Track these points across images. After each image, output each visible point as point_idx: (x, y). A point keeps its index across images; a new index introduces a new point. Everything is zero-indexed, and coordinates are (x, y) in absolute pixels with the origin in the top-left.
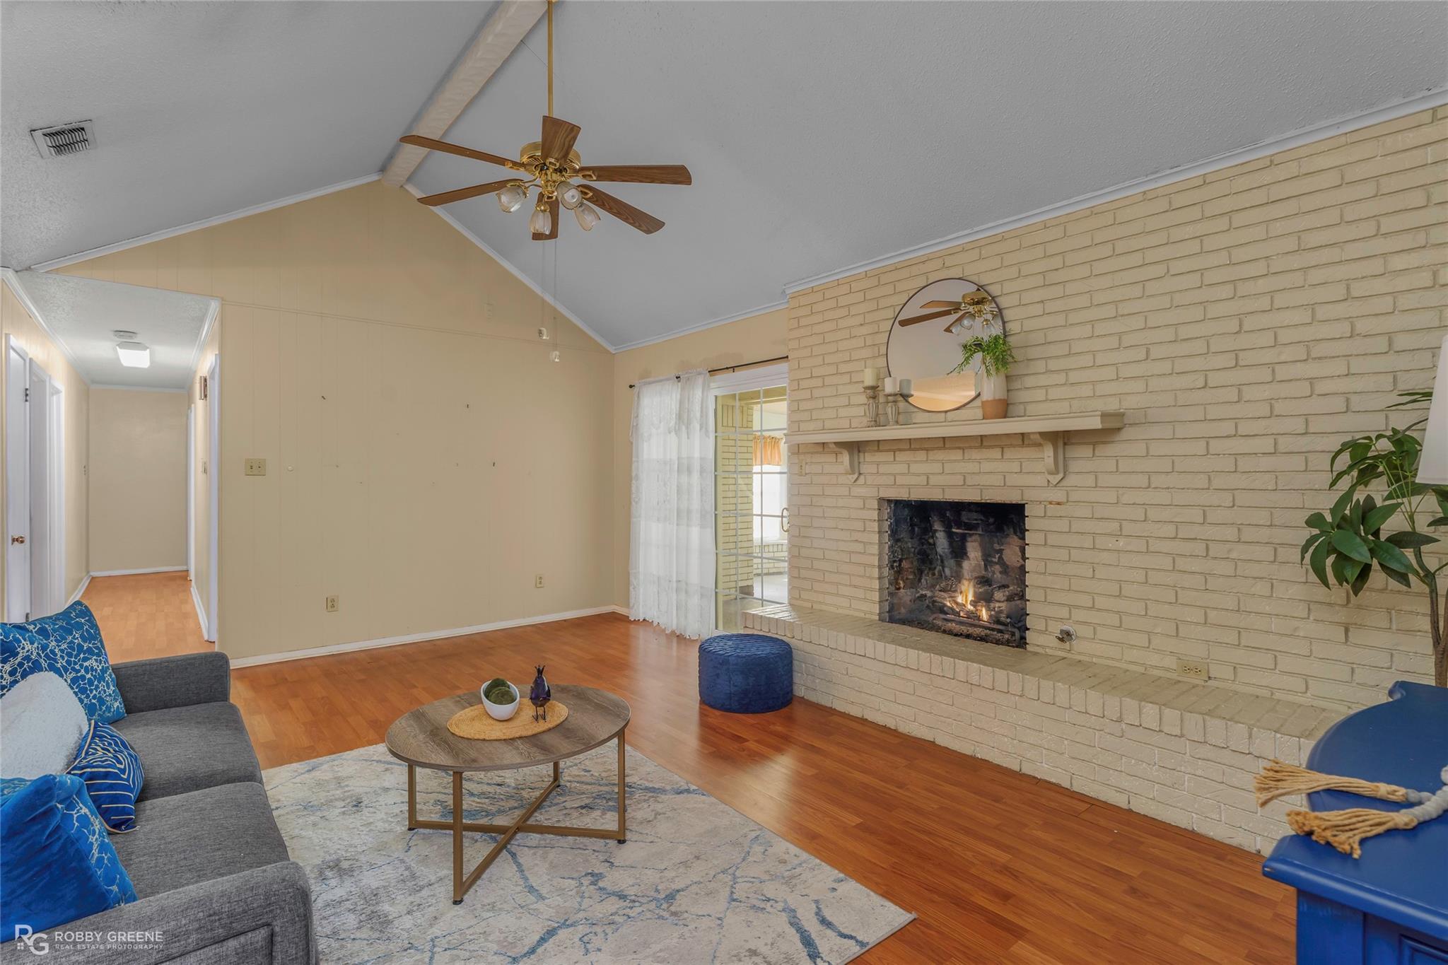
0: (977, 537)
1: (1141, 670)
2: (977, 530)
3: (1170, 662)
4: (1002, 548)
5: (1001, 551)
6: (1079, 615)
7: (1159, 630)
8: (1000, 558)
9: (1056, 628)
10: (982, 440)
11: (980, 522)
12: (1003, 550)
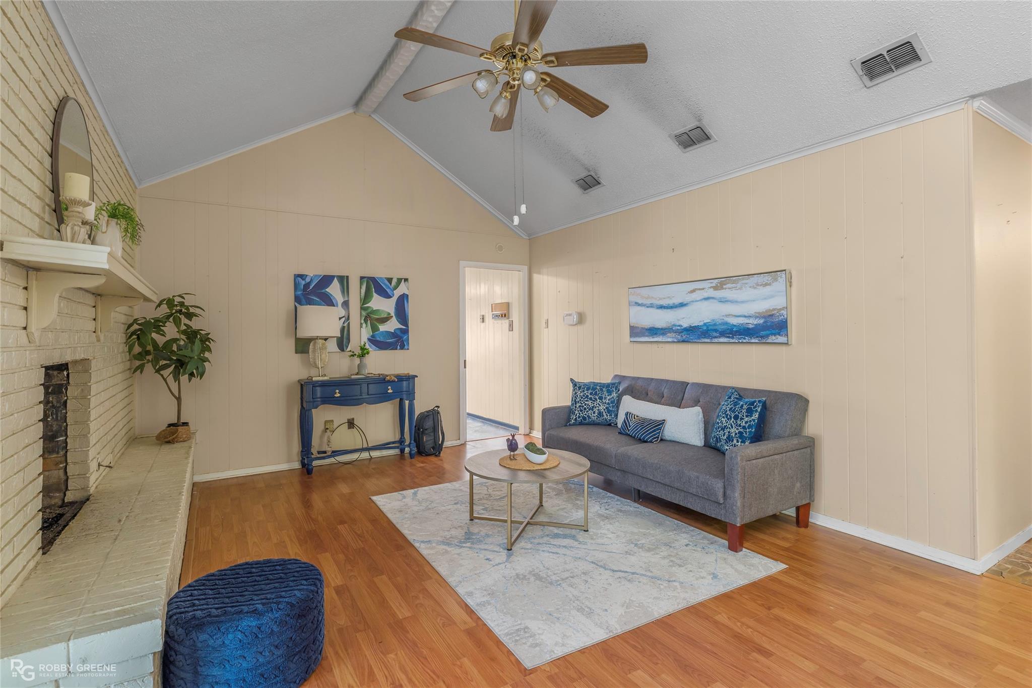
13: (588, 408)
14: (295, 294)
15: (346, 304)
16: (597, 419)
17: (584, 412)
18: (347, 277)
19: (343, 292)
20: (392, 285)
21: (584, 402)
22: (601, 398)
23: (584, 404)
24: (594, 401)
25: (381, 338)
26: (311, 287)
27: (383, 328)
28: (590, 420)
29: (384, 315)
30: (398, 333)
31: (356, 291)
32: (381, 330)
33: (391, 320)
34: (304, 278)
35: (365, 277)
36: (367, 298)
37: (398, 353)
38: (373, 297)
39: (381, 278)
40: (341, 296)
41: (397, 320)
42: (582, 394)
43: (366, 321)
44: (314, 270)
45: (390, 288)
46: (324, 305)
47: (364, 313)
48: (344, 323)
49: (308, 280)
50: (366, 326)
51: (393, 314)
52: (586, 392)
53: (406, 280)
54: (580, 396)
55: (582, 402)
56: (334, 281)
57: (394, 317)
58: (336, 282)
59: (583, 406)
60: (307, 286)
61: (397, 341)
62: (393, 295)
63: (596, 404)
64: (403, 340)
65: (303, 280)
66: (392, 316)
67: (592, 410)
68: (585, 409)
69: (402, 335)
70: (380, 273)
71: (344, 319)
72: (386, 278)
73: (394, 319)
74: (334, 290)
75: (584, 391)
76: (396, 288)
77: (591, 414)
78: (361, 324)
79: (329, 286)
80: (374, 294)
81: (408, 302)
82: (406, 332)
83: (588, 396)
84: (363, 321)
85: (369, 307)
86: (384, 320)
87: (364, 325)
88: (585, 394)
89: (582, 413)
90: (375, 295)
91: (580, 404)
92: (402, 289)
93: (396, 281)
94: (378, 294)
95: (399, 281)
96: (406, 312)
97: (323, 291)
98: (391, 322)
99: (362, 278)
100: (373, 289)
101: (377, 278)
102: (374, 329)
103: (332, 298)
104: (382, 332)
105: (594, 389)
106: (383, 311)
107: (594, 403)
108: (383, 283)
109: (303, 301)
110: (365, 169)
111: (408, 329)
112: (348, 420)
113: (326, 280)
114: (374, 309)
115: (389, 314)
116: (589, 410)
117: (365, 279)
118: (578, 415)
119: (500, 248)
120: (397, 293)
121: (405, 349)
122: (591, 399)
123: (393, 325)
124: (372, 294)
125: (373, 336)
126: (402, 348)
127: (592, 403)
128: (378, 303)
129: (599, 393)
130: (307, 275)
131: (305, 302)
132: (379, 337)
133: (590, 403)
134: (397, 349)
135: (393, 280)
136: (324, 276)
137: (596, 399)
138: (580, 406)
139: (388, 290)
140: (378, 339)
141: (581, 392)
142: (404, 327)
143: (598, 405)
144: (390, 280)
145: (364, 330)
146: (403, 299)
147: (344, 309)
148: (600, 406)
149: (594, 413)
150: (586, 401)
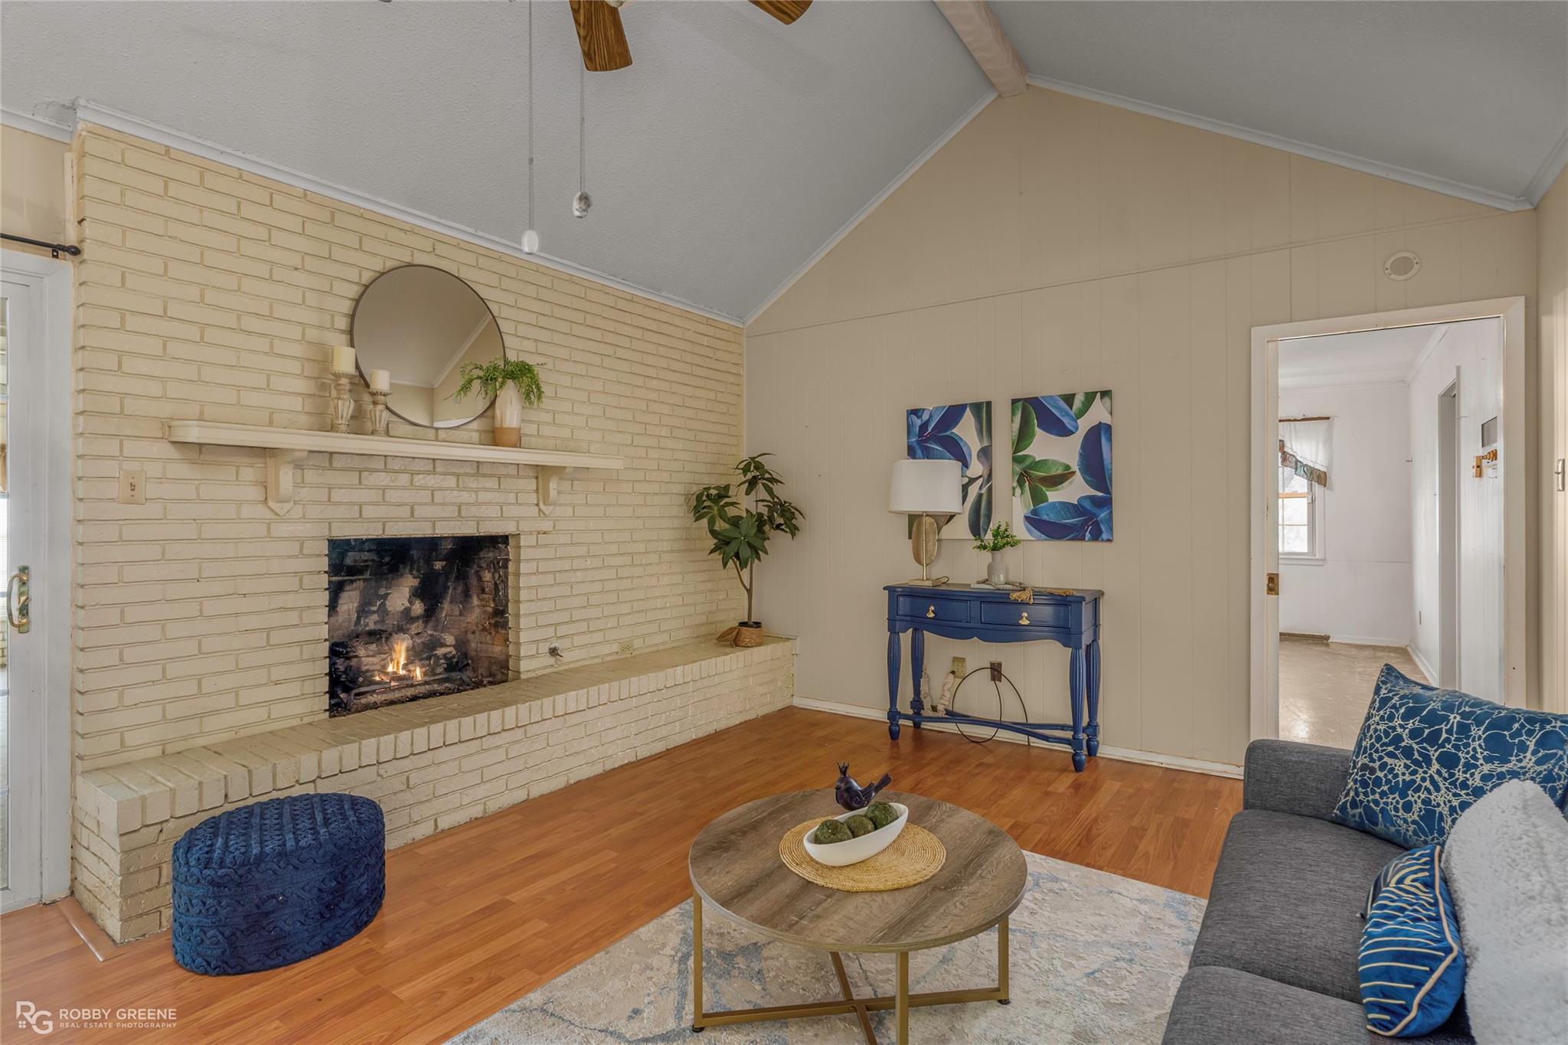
0: (361, 584)
1: (599, 660)
2: (363, 574)
3: (615, 647)
4: (389, 592)
5: (385, 596)
6: (563, 630)
7: (609, 626)
8: (383, 605)
9: (544, 648)
10: (478, 467)
11: (370, 563)
12: (390, 593)
13: (1388, 782)
14: (908, 442)
15: (986, 453)
16: (1415, 832)
17: (1373, 792)
18: (989, 404)
19: (980, 432)
20: (1074, 407)
21: (1380, 758)
22: (1449, 761)
23: (1378, 764)
24: (1417, 763)
25: (1051, 515)
26: (930, 429)
27: (1054, 496)
28: (1393, 829)
29: (1059, 471)
30: (1088, 505)
31: (1005, 426)
32: (1050, 501)
33: (1071, 479)
34: (920, 414)
35: (1019, 400)
36: (1023, 437)
37: (1087, 549)
38: (1034, 435)
39: (1050, 397)
40: (976, 437)
41: (1084, 478)
42: (1382, 727)
43: (1021, 484)
44: (933, 402)
45: (1068, 415)
46: (950, 459)
47: (1018, 469)
48: (980, 488)
49: (925, 417)
50: (1022, 493)
51: (1075, 467)
52: (1398, 722)
53: (1105, 394)
54: (1376, 730)
55: (1375, 756)
56: (966, 414)
57: (1078, 473)
58: (968, 417)
59: (1373, 771)
60: (924, 426)
61: (1085, 523)
62: (1077, 429)
63: (1423, 780)
64: (1097, 521)
65: (918, 418)
66: (1074, 472)
67: (1403, 795)
68: (1377, 782)
69: (1094, 510)
70: (1048, 387)
71: (981, 479)
72: (1060, 396)
73: (1078, 476)
74: (966, 430)
75: (1391, 718)
76: (1082, 413)
77: (1396, 810)
78: (1014, 489)
79: (959, 422)
80: (1037, 429)
81: (1110, 439)
82: (1106, 503)
83: (1398, 739)
84: (1015, 484)
85: (1026, 457)
86: (1056, 481)
87: (1018, 491)
88: (1394, 729)
89: (1366, 794)
90: (1039, 432)
91: (1366, 761)
92: (1098, 413)
93: (1083, 399)
94: (1044, 430)
95: (1090, 398)
96: (1106, 462)
97: (948, 433)
98: (1071, 482)
99: (1014, 402)
100: (1036, 421)
101: (1042, 397)
102: (1038, 497)
103: (962, 444)
104: (1054, 504)
105: (1433, 719)
106: (1055, 462)
107: (1414, 772)
108: (1055, 407)
109: (919, 452)
110: (1021, 193)
111: (1111, 498)
112: (991, 664)
113: (953, 414)
114: (1037, 460)
115: (1067, 467)
116: (1392, 790)
117: (1020, 404)
118: (1352, 793)
119: (1403, 266)
120: (1085, 424)
121: (1103, 540)
122: (1408, 752)
123: (1076, 490)
124: (1034, 430)
125: (1035, 512)
126: (1096, 536)
127: (1407, 767)
128: (1045, 447)
129: (1448, 740)
130: (924, 410)
131: (921, 455)
132: (1048, 515)
133: (1399, 765)
134: (1084, 540)
135: (1076, 397)
136: (950, 406)
137: (1428, 761)
138: (1364, 767)
139: (1066, 421)
140: (1045, 517)
141: (1382, 718)
142: (1101, 494)
143: (1427, 784)
144: (1069, 399)
145: (1017, 501)
146: (1098, 436)
147: (982, 463)
148: (1438, 789)
149: (1408, 807)
150: (1391, 755)
